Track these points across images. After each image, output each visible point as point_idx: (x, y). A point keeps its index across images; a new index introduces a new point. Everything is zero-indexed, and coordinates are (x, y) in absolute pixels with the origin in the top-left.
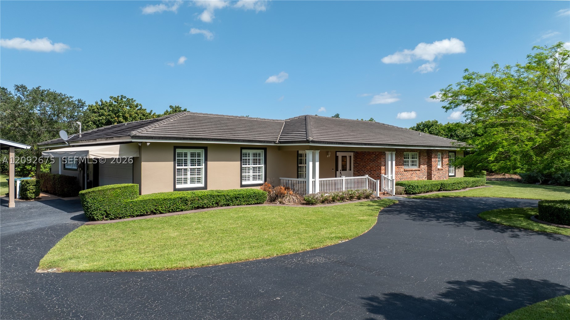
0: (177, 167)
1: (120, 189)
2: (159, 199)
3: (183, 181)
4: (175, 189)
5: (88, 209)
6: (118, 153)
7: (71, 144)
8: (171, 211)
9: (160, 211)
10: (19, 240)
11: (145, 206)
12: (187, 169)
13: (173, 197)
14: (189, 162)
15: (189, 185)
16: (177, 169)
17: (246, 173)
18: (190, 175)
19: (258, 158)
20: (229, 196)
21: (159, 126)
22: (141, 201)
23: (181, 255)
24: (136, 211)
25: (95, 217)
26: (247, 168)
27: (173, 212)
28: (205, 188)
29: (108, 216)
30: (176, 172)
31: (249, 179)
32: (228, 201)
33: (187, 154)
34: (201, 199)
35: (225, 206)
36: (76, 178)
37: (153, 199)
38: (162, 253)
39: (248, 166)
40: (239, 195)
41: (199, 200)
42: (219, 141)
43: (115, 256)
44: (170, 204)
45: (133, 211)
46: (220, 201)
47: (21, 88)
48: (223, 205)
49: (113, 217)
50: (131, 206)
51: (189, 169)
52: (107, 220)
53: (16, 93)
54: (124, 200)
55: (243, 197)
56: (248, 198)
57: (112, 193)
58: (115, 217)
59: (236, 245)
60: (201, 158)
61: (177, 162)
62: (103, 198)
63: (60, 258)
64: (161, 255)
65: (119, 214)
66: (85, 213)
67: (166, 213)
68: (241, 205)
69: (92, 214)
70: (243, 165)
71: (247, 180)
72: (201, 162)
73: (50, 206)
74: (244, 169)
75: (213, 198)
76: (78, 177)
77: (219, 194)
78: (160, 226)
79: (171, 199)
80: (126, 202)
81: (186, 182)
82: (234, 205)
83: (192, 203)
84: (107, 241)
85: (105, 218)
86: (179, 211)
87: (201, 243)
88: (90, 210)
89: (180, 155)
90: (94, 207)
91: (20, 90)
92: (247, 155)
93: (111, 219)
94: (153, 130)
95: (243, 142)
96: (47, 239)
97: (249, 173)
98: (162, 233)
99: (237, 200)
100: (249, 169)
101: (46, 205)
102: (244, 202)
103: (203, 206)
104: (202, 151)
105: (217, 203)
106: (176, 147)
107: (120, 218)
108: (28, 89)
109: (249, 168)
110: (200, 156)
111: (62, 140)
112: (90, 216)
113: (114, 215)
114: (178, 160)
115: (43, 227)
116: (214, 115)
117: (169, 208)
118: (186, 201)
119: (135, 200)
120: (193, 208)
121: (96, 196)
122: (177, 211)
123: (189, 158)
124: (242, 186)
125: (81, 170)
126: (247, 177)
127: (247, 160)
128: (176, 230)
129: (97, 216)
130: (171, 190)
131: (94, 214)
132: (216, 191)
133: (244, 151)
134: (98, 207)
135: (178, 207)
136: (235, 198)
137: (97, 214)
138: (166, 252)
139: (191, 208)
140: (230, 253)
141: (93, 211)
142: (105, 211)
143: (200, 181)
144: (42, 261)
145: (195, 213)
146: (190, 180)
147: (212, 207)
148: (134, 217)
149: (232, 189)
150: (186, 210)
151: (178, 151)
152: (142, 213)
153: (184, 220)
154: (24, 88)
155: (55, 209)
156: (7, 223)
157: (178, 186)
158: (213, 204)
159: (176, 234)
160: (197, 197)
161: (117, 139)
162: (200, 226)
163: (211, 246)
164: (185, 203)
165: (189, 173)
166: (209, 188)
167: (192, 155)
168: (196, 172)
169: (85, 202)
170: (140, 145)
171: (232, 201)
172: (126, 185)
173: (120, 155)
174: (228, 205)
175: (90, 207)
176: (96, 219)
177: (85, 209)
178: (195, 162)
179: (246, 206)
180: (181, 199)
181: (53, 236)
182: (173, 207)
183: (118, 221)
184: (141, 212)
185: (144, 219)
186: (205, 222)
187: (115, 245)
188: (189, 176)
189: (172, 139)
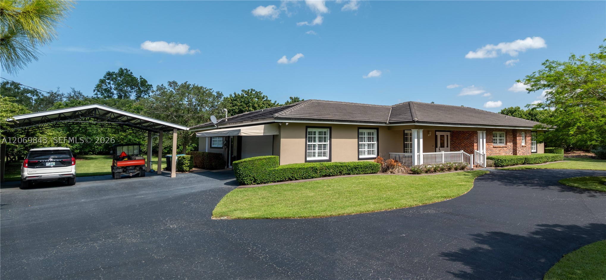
0: (308, 143)
1: (266, 160)
2: (295, 168)
3: (312, 155)
4: (306, 161)
5: (240, 175)
6: (263, 131)
7: (219, 127)
8: (304, 178)
9: (295, 178)
10: (190, 199)
11: (284, 173)
12: (315, 145)
13: (306, 167)
14: (317, 139)
15: (317, 158)
16: (308, 145)
17: (362, 148)
18: (318, 149)
19: (372, 136)
20: (350, 166)
21: (294, 110)
22: (281, 170)
23: (321, 208)
24: (277, 178)
25: (246, 182)
26: (363, 145)
27: (306, 179)
28: (330, 160)
29: (255, 181)
30: (307, 147)
31: (365, 154)
32: (349, 171)
33: (315, 133)
34: (328, 168)
35: (347, 175)
36: (221, 154)
37: (290, 168)
38: (305, 207)
39: (363, 143)
40: (358, 166)
41: (326, 169)
42: (341, 122)
43: (269, 208)
44: (304, 172)
45: (275, 178)
46: (342, 170)
47: (173, 84)
48: (345, 174)
49: (260, 183)
50: (274, 174)
51: (317, 145)
52: (254, 184)
53: (169, 88)
54: (268, 168)
55: (361, 168)
56: (365, 169)
57: (259, 162)
58: (261, 182)
59: (362, 201)
60: (327, 136)
61: (308, 139)
62: (252, 167)
63: (227, 210)
64: (305, 208)
65: (264, 180)
66: (237, 179)
67: (300, 180)
68: (359, 174)
69: (243, 180)
70: (360, 142)
71: (363, 154)
72: (327, 139)
73: (204, 176)
74: (360, 146)
75: (338, 168)
76: (223, 154)
77: (342, 165)
78: (298, 189)
79: (304, 168)
80: (269, 170)
81: (314, 156)
82: (354, 174)
83: (320, 172)
84: (260, 199)
85: (253, 183)
86: (310, 178)
87: (334, 200)
88: (242, 177)
89: (310, 133)
90: (245, 174)
91: (172, 85)
92: (363, 134)
93: (258, 184)
94: (290, 113)
95: (361, 122)
96: (211, 198)
97: (365, 148)
98: (302, 194)
99: (356, 170)
100: (365, 146)
101: (200, 176)
102: (362, 171)
103: (329, 175)
104: (327, 131)
105: (340, 172)
106: (308, 126)
107: (265, 183)
108: (178, 85)
109: (365, 144)
110: (326, 134)
111: (212, 123)
112: (241, 182)
113: (260, 180)
114: (309, 138)
115: (205, 190)
116: (334, 102)
117: (302, 175)
118: (316, 170)
119: (276, 168)
120: (321, 176)
121: (247, 165)
122: (309, 178)
123: (317, 136)
124: (359, 159)
125: (227, 147)
126: (363, 152)
127: (363, 138)
128: (312, 191)
129: (247, 181)
130: (304, 162)
131: (245, 179)
132: (339, 163)
133: (360, 131)
134: (248, 174)
135: (309, 175)
136: (355, 168)
137: (247, 180)
138: (308, 206)
139: (320, 176)
140: (359, 207)
141: (244, 177)
142: (254, 177)
143: (325, 155)
144: (214, 212)
145: (323, 180)
146: (318, 154)
147: (337, 175)
148: (275, 182)
149: (352, 162)
150: (316, 177)
151: (309, 130)
152: (282, 180)
153: (317, 185)
154: (175, 83)
155: (208, 178)
156: (176, 187)
157: (308, 159)
158: (337, 173)
159: (312, 194)
160: (325, 167)
161: (262, 120)
162: (330, 188)
163: (342, 202)
164: (315, 172)
165: (317, 148)
166: (333, 161)
167: (320, 133)
168: (323, 147)
169: (238, 170)
170: (280, 124)
171: (352, 171)
172: (270, 156)
173: (264, 133)
174: (349, 174)
175: (242, 174)
176: (246, 184)
177: (238, 175)
178: (322, 139)
179: (363, 175)
180: (312, 168)
181: (215, 196)
182: (306, 175)
183: (263, 185)
184: (281, 178)
185: (284, 184)
186: (333, 186)
187: (267, 201)
188: (317, 151)
189: (305, 120)
